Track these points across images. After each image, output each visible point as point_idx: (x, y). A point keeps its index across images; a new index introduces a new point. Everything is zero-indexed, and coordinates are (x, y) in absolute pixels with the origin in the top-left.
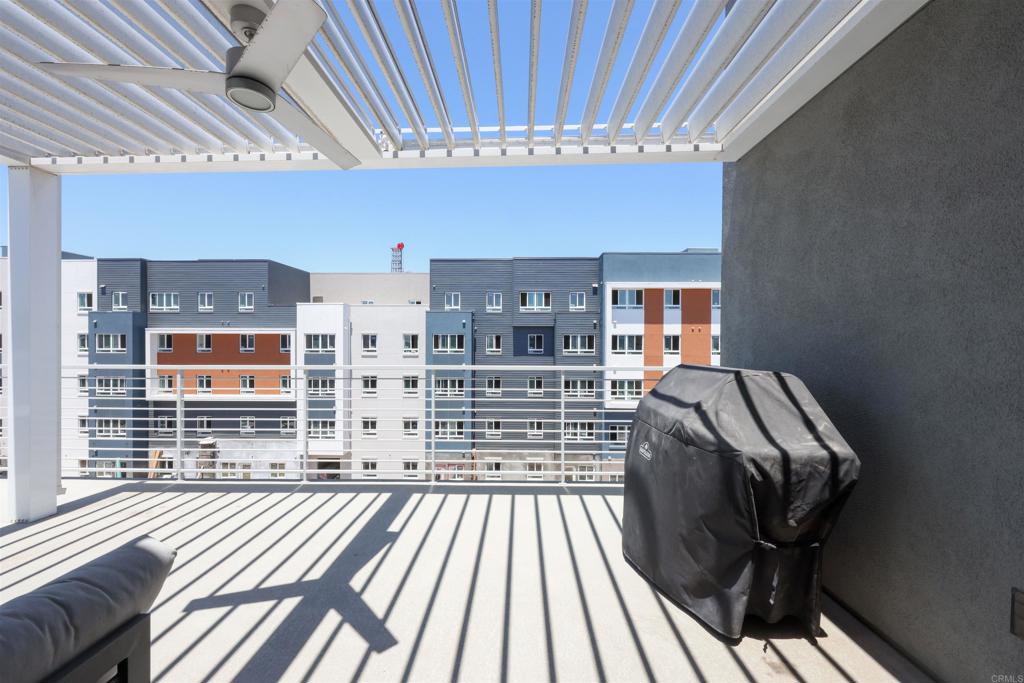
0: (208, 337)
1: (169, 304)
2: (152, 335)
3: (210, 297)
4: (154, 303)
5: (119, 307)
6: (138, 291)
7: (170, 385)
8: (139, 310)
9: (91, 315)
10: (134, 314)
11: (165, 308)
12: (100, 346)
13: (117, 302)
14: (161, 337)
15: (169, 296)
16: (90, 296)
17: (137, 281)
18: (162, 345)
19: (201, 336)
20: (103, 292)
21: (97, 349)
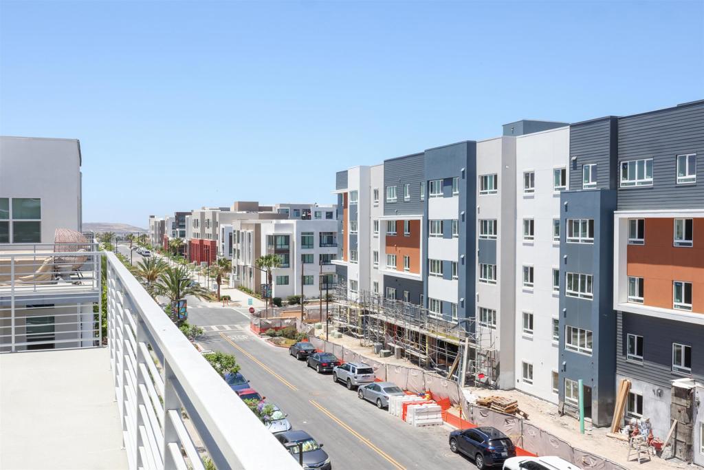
0: (689, 222)
1: (641, 176)
2: (621, 219)
3: (692, 159)
4: (625, 176)
5: (589, 184)
6: (607, 160)
7: (641, 294)
8: (607, 187)
9: (564, 195)
10: (603, 191)
11: (637, 182)
12: (571, 235)
13: (587, 178)
14: (632, 222)
15: (641, 164)
16: (564, 171)
17: (607, 148)
18: (632, 234)
19: (680, 221)
20: (574, 165)
21: (568, 238)
